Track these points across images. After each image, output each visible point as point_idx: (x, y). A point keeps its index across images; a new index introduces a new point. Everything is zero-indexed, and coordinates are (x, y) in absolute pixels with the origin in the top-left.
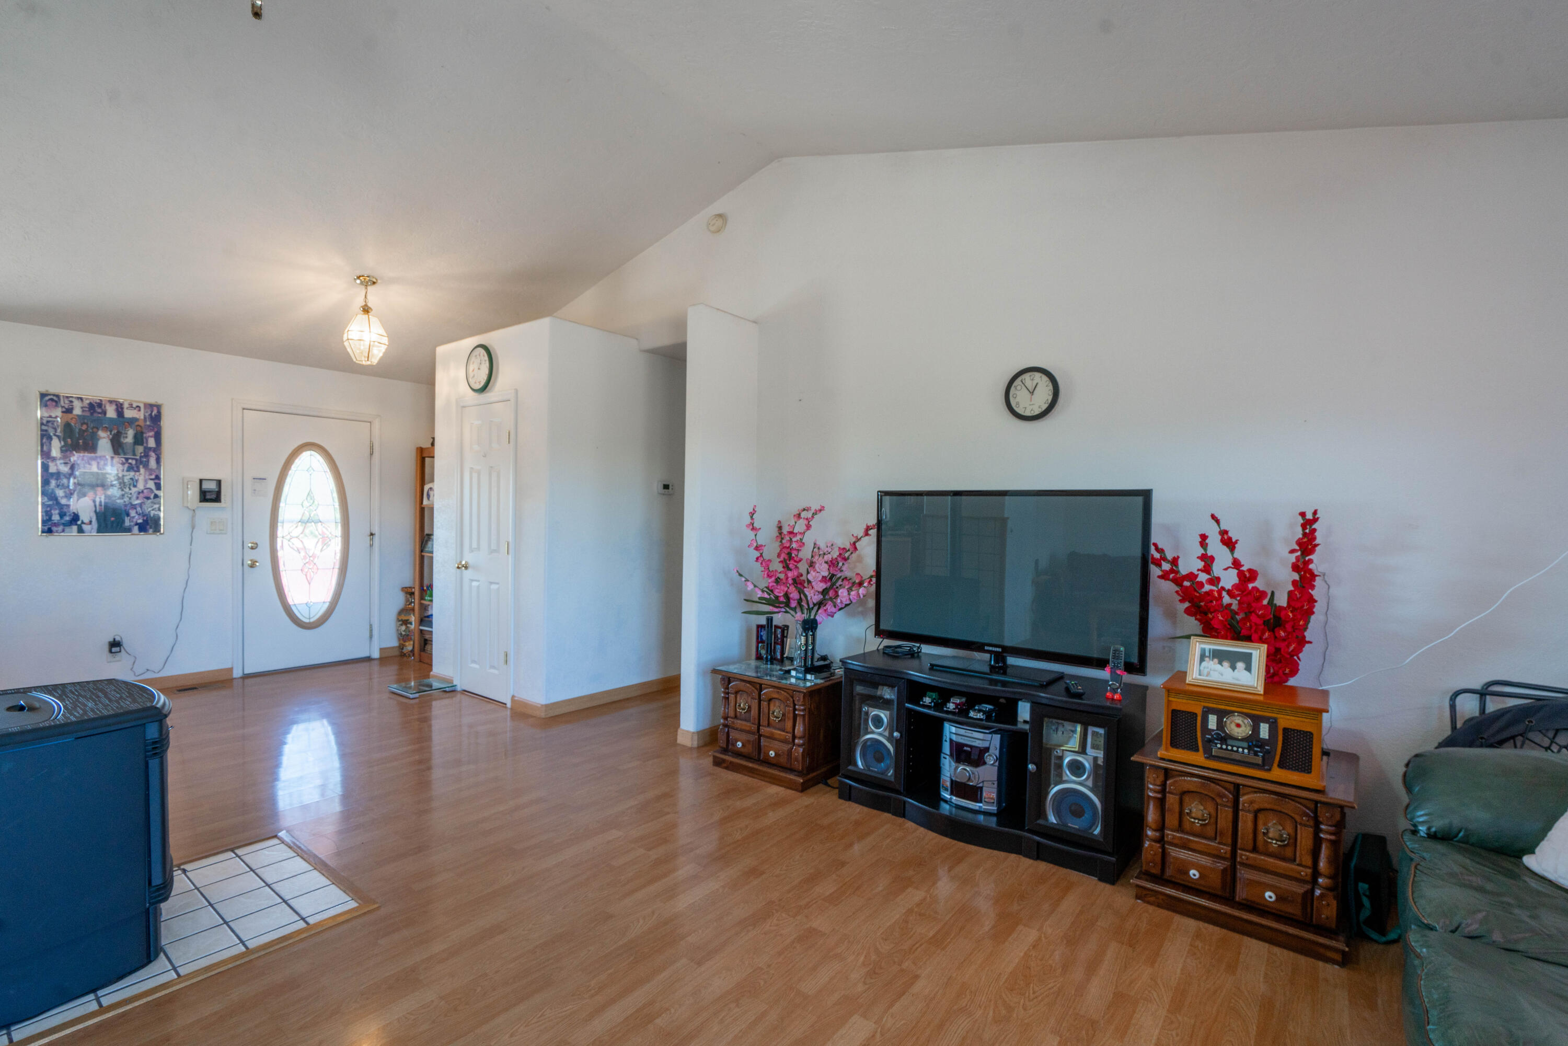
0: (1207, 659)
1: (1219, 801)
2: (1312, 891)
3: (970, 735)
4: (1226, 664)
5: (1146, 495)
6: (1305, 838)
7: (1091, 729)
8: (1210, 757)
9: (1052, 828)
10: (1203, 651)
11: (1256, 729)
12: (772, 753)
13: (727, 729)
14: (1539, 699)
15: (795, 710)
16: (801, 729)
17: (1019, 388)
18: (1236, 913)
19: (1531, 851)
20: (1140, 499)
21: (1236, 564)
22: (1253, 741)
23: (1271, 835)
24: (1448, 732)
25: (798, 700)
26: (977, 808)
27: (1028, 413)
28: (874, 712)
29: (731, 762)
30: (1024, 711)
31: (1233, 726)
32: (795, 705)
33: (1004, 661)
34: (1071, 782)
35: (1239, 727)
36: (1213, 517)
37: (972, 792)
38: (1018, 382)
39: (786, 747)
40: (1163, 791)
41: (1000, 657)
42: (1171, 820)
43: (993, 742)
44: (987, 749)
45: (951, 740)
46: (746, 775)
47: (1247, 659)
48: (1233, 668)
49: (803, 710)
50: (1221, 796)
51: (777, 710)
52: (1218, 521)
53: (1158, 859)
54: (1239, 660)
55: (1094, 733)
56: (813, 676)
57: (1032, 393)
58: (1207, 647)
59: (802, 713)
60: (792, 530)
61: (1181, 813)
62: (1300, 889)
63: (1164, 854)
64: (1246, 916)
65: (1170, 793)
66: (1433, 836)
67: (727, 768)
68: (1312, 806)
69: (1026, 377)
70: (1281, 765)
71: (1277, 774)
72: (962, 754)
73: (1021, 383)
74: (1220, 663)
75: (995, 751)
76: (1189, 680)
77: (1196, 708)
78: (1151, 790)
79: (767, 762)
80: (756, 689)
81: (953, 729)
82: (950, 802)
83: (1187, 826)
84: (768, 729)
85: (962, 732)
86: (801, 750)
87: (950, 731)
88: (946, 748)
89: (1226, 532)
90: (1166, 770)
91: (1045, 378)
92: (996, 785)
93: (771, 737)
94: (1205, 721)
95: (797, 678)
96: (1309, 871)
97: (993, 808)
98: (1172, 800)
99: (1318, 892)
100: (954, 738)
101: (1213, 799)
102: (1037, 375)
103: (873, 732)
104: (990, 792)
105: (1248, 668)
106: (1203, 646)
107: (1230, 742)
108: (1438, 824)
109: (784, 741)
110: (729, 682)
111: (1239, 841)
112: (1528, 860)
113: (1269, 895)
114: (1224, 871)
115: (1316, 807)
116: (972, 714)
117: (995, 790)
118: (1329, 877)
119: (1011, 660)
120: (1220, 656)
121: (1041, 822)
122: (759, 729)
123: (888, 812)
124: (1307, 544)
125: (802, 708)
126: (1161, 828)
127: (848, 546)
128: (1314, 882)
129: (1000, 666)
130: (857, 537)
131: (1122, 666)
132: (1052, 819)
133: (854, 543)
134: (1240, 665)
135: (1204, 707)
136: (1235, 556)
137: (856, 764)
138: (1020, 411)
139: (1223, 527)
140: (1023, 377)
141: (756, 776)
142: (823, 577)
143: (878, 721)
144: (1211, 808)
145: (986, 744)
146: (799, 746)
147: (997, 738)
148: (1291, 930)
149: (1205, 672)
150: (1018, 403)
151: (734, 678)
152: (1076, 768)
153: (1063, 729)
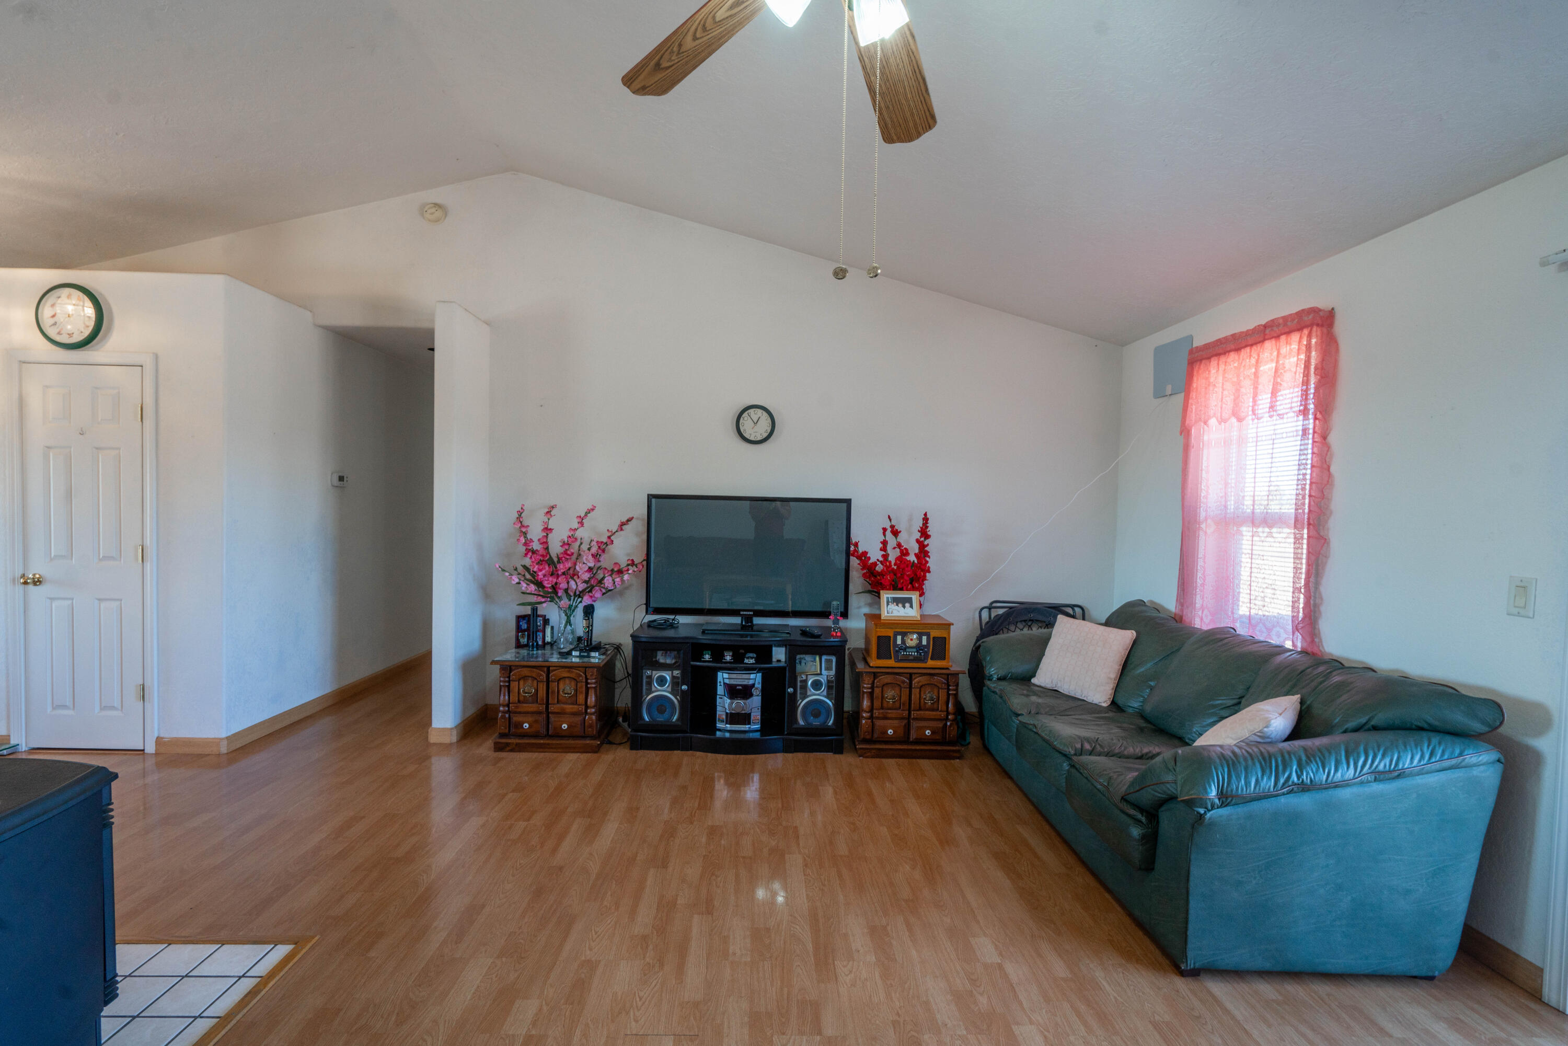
0: (890, 603)
1: (902, 685)
2: (946, 724)
3: (740, 677)
4: (900, 605)
5: (848, 502)
6: (943, 696)
7: (824, 658)
8: (897, 660)
9: (802, 728)
10: (888, 598)
11: (920, 639)
12: (565, 726)
13: (507, 716)
14: (1011, 608)
15: (587, 683)
16: (593, 699)
17: (746, 419)
18: (913, 747)
19: (1034, 675)
20: (845, 505)
21: (899, 545)
22: (919, 647)
23: (927, 699)
24: (979, 632)
25: (591, 675)
26: (747, 729)
27: (752, 438)
28: (656, 674)
29: (517, 744)
30: (779, 654)
31: (909, 641)
32: (587, 679)
33: (752, 622)
34: (814, 695)
35: (912, 640)
36: (889, 517)
37: (744, 718)
38: (745, 414)
39: (578, 719)
40: (872, 688)
41: (749, 619)
42: (877, 704)
43: (755, 679)
44: (753, 685)
45: (725, 684)
46: (535, 752)
47: (909, 600)
48: (904, 607)
49: (595, 683)
50: (904, 682)
51: (567, 688)
52: (890, 520)
53: (870, 729)
54: (906, 602)
55: (827, 661)
56: (597, 653)
57: (756, 423)
58: (890, 596)
59: (594, 686)
60: (546, 526)
61: (883, 697)
62: (940, 725)
63: (873, 724)
64: (918, 747)
65: (877, 687)
66: (999, 679)
67: (512, 750)
68: (946, 677)
69: (751, 411)
70: (932, 659)
71: (931, 663)
72: (735, 692)
73: (747, 415)
74: (897, 605)
75: (758, 685)
76: (883, 617)
77: (890, 633)
78: (865, 688)
79: (559, 735)
80: (544, 672)
81: (726, 676)
82: (724, 729)
83: (885, 705)
84: (558, 706)
85: (734, 676)
86: (594, 717)
87: (723, 677)
88: (720, 690)
89: (894, 526)
90: (874, 673)
91: (765, 414)
92: (760, 710)
93: (562, 713)
94: (895, 639)
95: (580, 657)
96: (945, 713)
97: (758, 726)
98: (877, 691)
99: (949, 724)
100: (727, 681)
101: (899, 685)
102: (760, 411)
103: (658, 690)
104: (756, 715)
105: (911, 606)
106: (887, 596)
107: (908, 650)
108: (1002, 673)
109: (574, 714)
110: (511, 671)
111: (912, 706)
112: (1034, 681)
113: (928, 732)
114: (905, 725)
115: (948, 678)
116: (746, 661)
117: (759, 713)
118: (953, 714)
119: (757, 621)
120: (897, 601)
121: (795, 726)
122: (547, 708)
123: (678, 749)
124: (924, 533)
125: (594, 681)
126: (871, 710)
127: (605, 540)
128: (947, 719)
129: (747, 624)
130: (612, 531)
131: (839, 614)
132: (801, 722)
133: (609, 537)
134: (907, 605)
135: (895, 632)
136: (898, 540)
137: (643, 719)
138: (747, 435)
139: (893, 523)
140: (749, 411)
141: (546, 750)
142: (590, 568)
143: (662, 681)
144: (897, 689)
145: (751, 682)
146: (592, 714)
147: (759, 675)
148: (939, 748)
149: (890, 611)
150: (745, 430)
151: (516, 666)
152: (817, 685)
153: (805, 661)
